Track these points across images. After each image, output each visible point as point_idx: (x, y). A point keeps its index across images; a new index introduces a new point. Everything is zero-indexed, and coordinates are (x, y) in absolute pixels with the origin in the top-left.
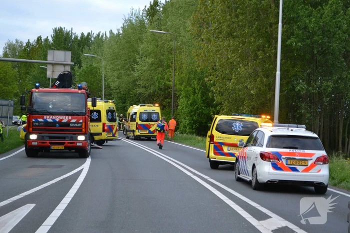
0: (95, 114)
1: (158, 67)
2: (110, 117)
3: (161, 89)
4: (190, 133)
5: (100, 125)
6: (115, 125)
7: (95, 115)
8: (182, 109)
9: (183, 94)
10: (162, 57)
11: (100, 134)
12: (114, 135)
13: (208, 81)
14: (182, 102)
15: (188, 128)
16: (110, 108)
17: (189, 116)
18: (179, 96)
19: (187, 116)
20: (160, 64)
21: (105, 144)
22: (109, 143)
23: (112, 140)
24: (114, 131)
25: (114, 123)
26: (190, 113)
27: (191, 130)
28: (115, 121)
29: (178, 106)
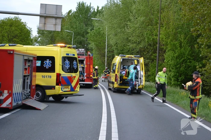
0: (48, 61)
1: (148, 25)
2: (68, 67)
3: (150, 45)
4: (174, 84)
5: (54, 76)
6: (75, 77)
7: (48, 63)
8: (168, 62)
9: (169, 47)
10: (152, 17)
11: (52, 88)
12: (73, 89)
13: (195, 31)
14: (168, 55)
15: (173, 80)
16: (68, 54)
17: (174, 68)
18: (165, 50)
19: (173, 69)
20: (150, 23)
21: (64, 99)
22: (69, 99)
23: (71, 95)
24: (73, 84)
25: (73, 74)
26: (175, 66)
27: (176, 82)
28: (76, 71)
29: (164, 59)
